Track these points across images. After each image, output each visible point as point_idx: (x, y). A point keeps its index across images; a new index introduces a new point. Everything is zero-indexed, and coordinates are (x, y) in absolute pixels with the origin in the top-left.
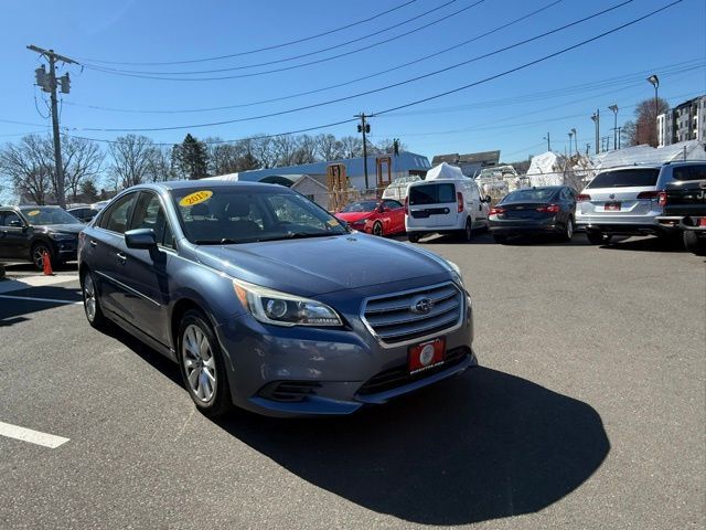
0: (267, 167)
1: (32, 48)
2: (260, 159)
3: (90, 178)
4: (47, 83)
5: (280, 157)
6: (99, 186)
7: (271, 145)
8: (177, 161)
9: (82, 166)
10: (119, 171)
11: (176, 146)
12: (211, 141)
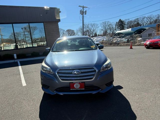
0: (143, 25)
1: (79, 6)
2: (141, 23)
3: (96, 32)
4: (82, 13)
5: (148, 22)
6: (98, 34)
7: (145, 19)
8: (117, 26)
9: (94, 29)
10: (102, 30)
11: (117, 22)
12: (126, 20)
